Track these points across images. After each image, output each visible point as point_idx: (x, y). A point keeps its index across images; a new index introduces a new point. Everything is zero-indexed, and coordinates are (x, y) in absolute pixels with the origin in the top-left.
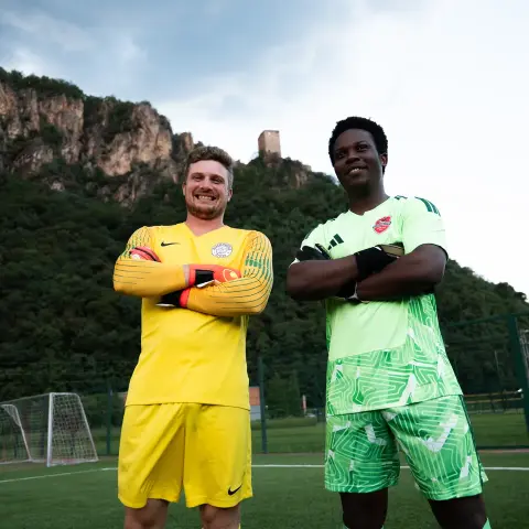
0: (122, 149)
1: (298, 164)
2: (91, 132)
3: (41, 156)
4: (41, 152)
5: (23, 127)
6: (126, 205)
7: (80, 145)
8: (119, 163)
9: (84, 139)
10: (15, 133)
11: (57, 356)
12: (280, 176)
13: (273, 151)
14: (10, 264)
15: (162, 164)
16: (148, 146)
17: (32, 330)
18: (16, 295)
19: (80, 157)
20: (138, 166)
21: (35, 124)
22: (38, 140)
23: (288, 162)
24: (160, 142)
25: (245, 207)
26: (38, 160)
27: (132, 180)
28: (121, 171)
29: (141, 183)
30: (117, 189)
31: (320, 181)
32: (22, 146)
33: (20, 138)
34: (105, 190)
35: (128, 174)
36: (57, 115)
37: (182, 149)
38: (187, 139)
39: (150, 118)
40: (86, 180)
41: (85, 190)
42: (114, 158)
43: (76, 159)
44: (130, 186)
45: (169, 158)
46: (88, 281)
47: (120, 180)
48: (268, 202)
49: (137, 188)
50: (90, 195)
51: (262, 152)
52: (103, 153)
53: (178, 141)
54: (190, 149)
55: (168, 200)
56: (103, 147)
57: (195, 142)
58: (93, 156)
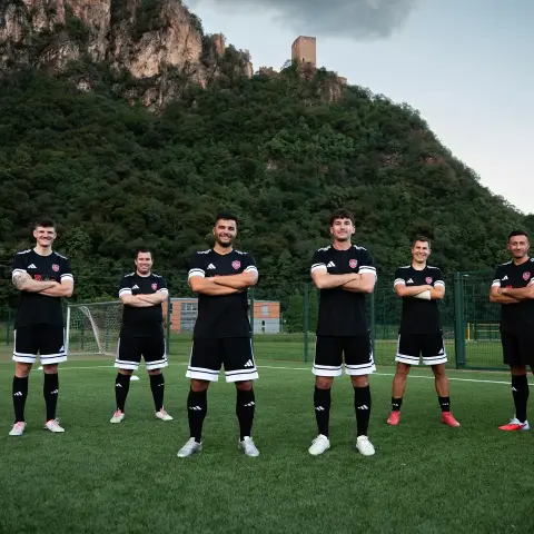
0: (150, 49)
1: (333, 76)
2: (118, 28)
3: (67, 53)
4: (67, 48)
5: (49, 19)
6: (152, 110)
7: (107, 42)
8: (147, 64)
9: (110, 36)
10: (41, 26)
11: (85, 259)
12: (314, 88)
13: (307, 60)
14: (39, 165)
15: (192, 68)
16: (177, 47)
18: (45, 196)
19: (106, 55)
20: (170, 69)
21: (61, 17)
22: (64, 34)
23: (323, 72)
24: (190, 45)
25: (273, 119)
26: (64, 57)
27: (160, 84)
28: (149, 73)
29: (168, 86)
30: (144, 93)
31: (354, 96)
32: (47, 41)
33: (45, 32)
34: (132, 93)
35: (156, 76)
36: (83, 8)
37: (212, 55)
38: (218, 43)
39: (180, 17)
40: (113, 82)
41: (111, 92)
42: (141, 58)
43: (103, 58)
44: (158, 90)
45: (198, 62)
46: (115, 187)
47: (147, 83)
48: (299, 115)
49: (165, 93)
50: (117, 97)
51: (295, 61)
52: (131, 53)
53: (209, 44)
54: (221, 53)
55: (196, 107)
56: (131, 46)
57: (227, 45)
58: (120, 55)
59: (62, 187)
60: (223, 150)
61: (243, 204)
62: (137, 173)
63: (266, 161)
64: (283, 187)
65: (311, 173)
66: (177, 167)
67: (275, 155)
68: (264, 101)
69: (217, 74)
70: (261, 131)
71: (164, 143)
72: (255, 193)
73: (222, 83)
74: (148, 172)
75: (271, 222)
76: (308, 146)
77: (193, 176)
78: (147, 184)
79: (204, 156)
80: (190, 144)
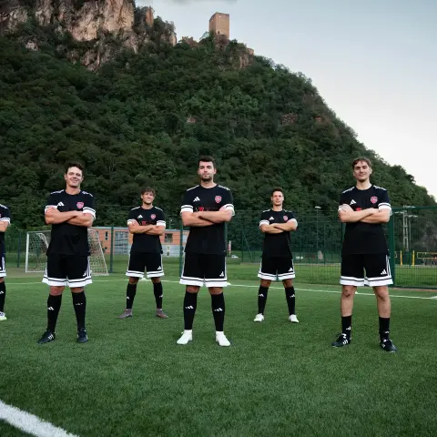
0: (90, 16)
1: (242, 47)
3: (17, 16)
4: (17, 12)
6: (91, 69)
7: (52, 9)
8: (86, 30)
9: (55, 4)
11: (34, 194)
12: (227, 56)
13: (221, 33)
15: (125, 35)
16: (113, 16)
17: (12, 170)
19: (51, 20)
20: (104, 35)
23: (234, 44)
24: (123, 14)
25: (193, 81)
26: (15, 19)
27: (97, 47)
28: (89, 37)
29: (105, 49)
30: (84, 54)
31: (260, 65)
34: (74, 53)
35: (95, 40)
37: (143, 24)
38: (148, 14)
40: (57, 43)
41: (56, 52)
42: (82, 24)
43: (49, 22)
44: (96, 52)
45: (131, 30)
46: (59, 133)
47: (86, 46)
48: (214, 79)
49: (102, 55)
50: (60, 56)
51: (212, 33)
52: (73, 19)
53: (140, 15)
54: (150, 23)
55: (128, 68)
56: (74, 13)
57: (155, 17)
58: (63, 21)
59: (12, 132)
60: (150, 105)
61: (167, 151)
62: (77, 121)
63: (187, 115)
64: (200, 137)
65: (222, 127)
66: (111, 118)
67: (194, 111)
68: (185, 66)
69: (146, 41)
70: (183, 91)
71: (100, 97)
72: (177, 142)
73: (150, 48)
74: (88, 122)
75: (189, 166)
76: (221, 105)
77: (126, 126)
78: (86, 131)
79: (135, 110)
80: (123, 100)
